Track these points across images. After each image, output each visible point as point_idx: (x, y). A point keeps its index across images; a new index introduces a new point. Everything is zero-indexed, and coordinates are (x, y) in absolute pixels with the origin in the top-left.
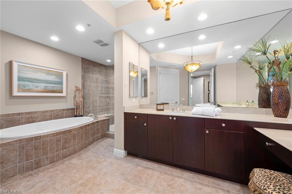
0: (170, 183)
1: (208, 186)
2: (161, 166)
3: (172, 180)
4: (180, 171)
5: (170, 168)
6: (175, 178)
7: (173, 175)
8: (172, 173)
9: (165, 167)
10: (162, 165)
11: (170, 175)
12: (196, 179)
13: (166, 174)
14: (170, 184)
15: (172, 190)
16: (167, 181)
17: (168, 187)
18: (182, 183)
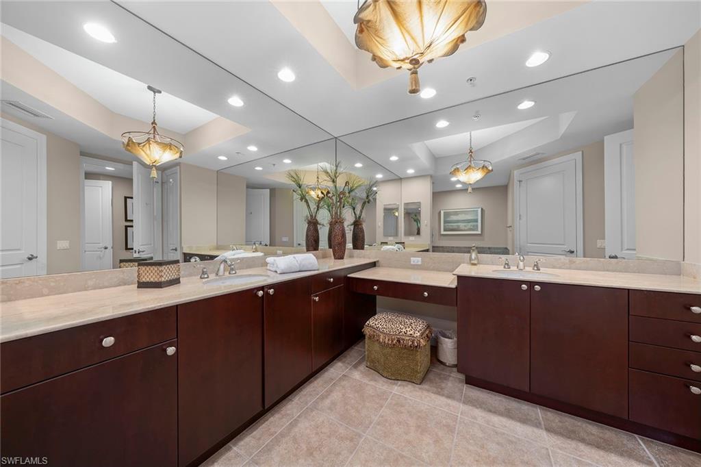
0: (306, 449)
1: (331, 391)
2: (230, 454)
3: (295, 440)
4: (277, 416)
5: (255, 433)
6: (292, 434)
7: (282, 435)
8: (272, 435)
9: (242, 443)
10: (230, 449)
11: (277, 441)
12: (309, 399)
13: (269, 450)
14: (308, 449)
15: (325, 450)
16: (295, 455)
17: (314, 457)
18: (311, 426)
